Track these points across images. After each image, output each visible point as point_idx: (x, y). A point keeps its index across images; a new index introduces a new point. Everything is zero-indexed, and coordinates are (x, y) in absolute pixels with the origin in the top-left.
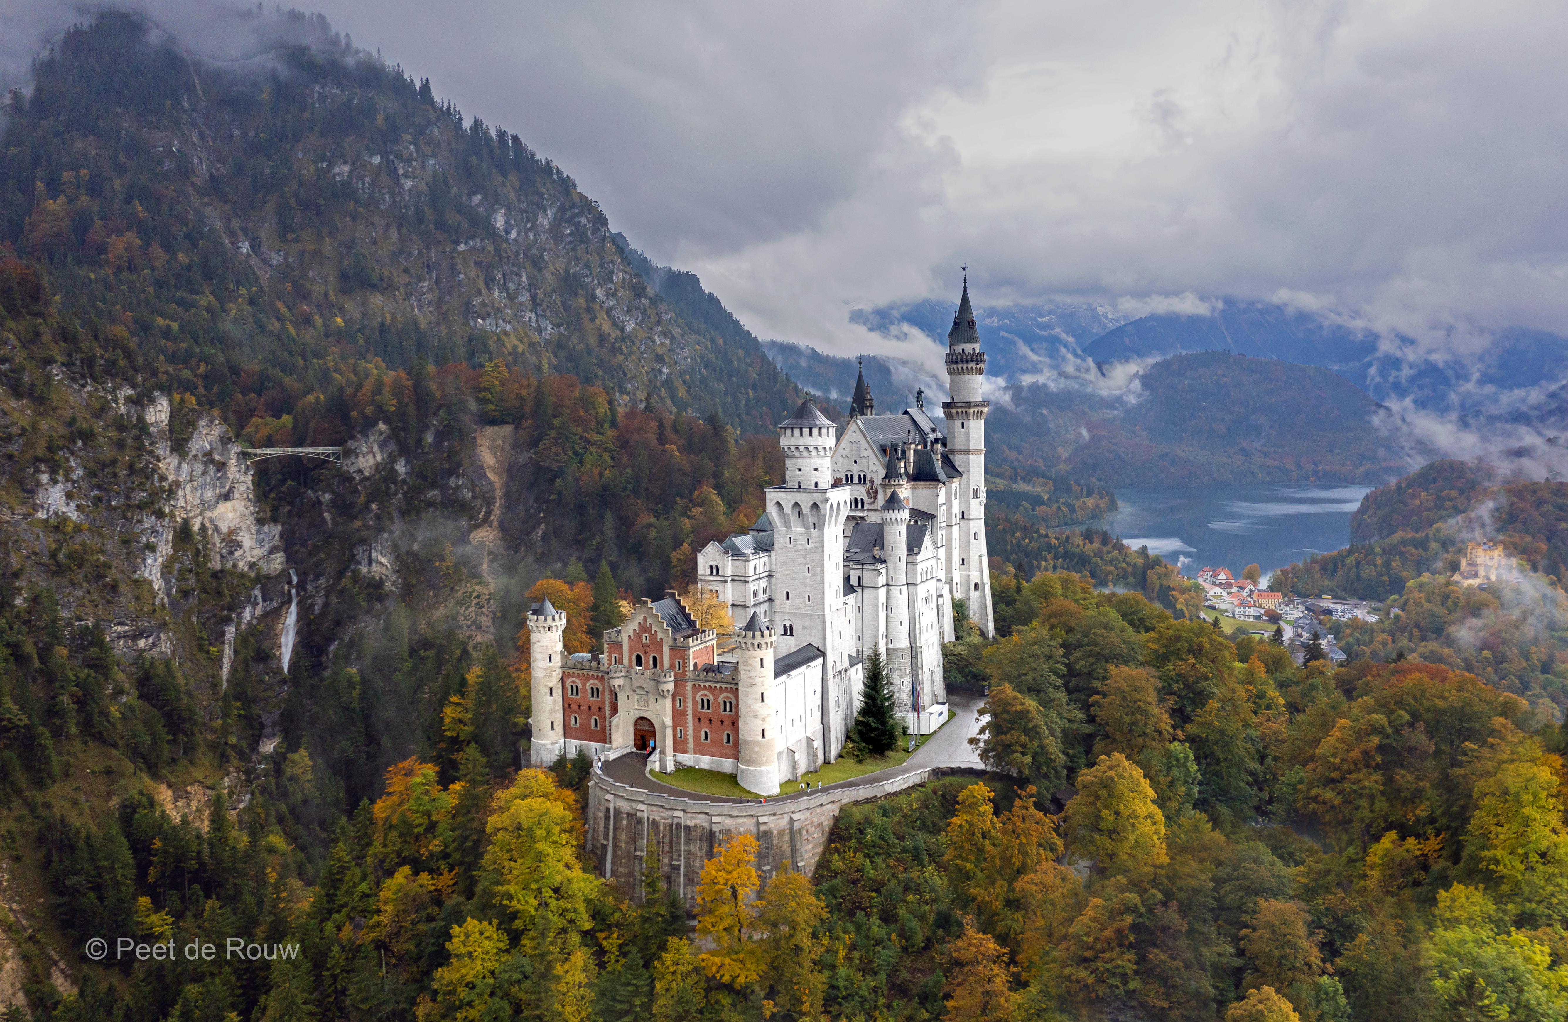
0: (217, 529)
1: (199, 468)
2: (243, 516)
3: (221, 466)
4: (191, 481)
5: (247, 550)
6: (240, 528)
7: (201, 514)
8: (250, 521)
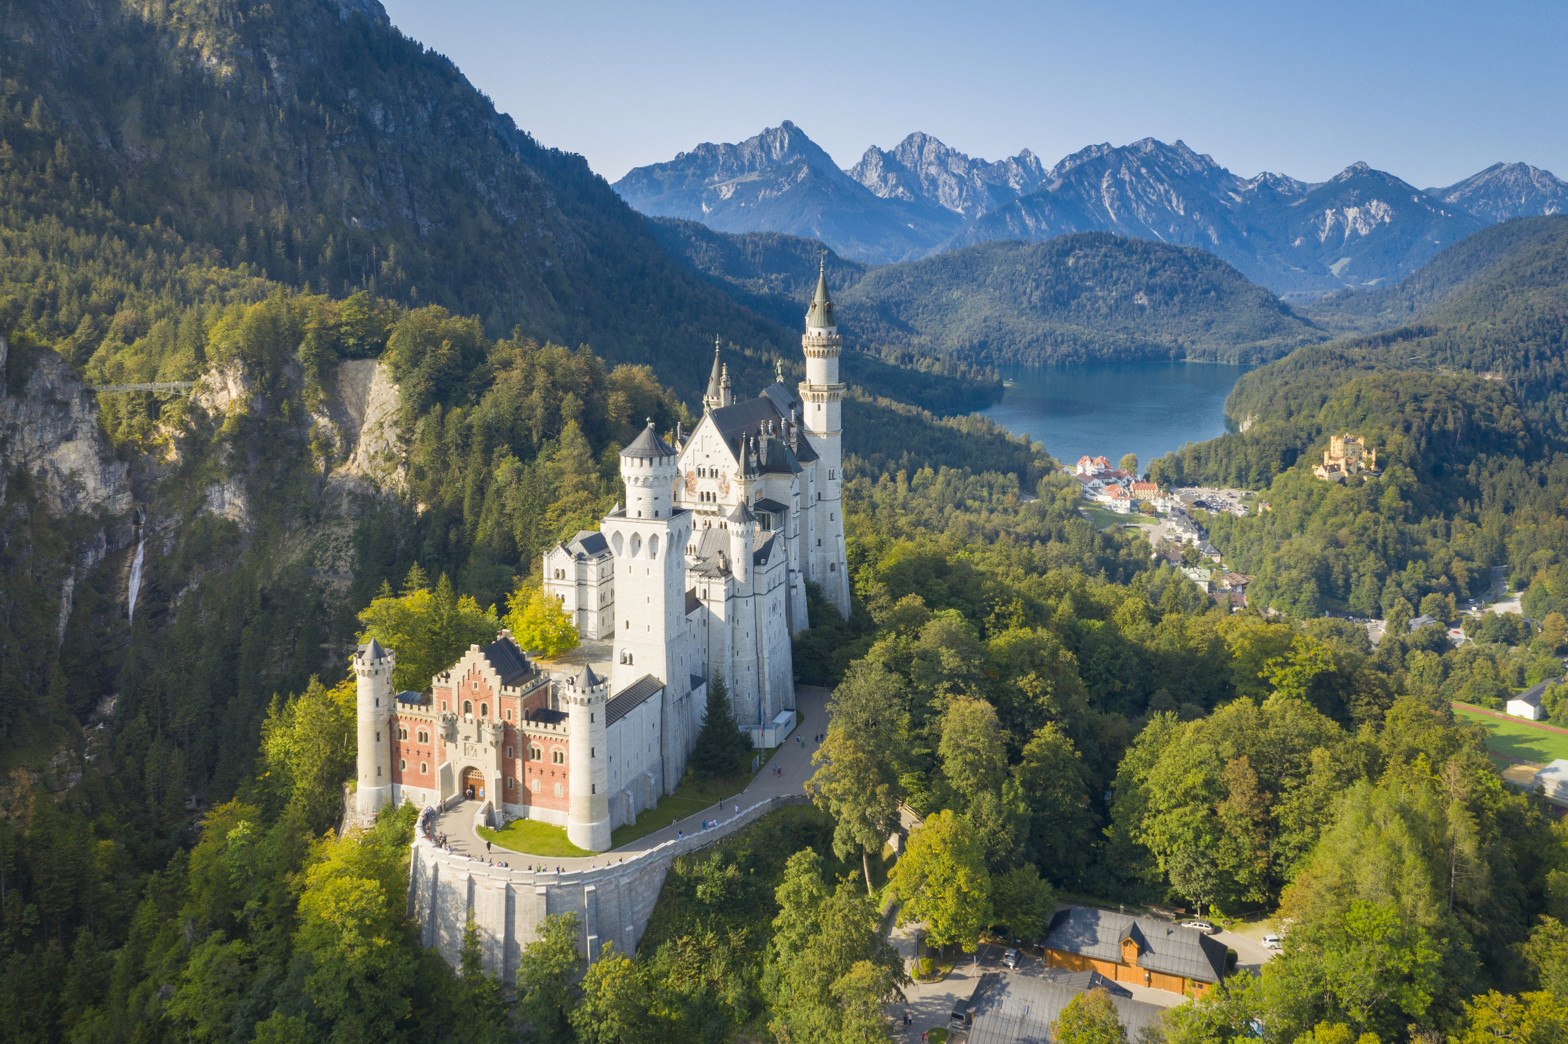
0: (57, 471)
1: (39, 409)
2: (86, 456)
3: (65, 405)
4: (30, 423)
5: (90, 491)
6: (83, 470)
7: (40, 457)
8: (94, 461)
